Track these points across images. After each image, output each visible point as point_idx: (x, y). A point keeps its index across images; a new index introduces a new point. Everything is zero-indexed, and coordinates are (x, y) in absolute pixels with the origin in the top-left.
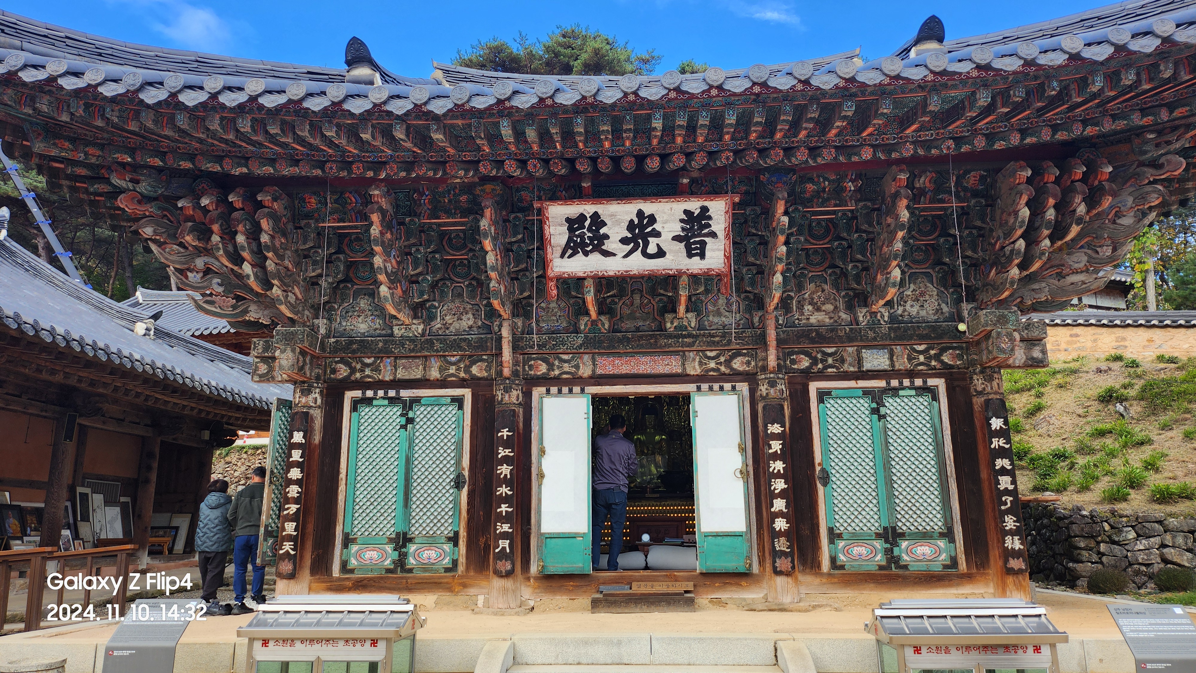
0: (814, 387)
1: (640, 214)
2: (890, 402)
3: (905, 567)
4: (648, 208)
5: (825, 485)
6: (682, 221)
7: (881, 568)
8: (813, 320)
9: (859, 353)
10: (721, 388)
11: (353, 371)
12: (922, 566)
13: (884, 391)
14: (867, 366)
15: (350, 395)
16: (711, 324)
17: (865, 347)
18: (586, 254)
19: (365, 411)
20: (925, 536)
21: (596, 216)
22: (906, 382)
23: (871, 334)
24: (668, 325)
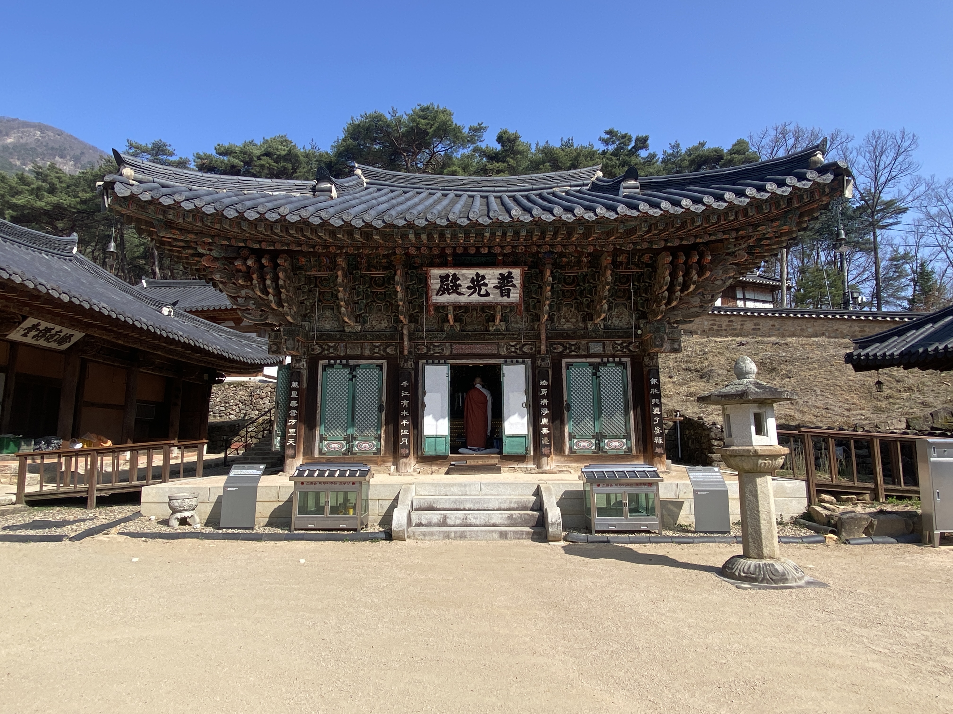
0: (564, 361)
1: (477, 274)
2: (602, 369)
3: (606, 452)
4: (482, 272)
5: (568, 411)
6: (498, 278)
7: (594, 453)
8: (565, 327)
9: (588, 344)
10: (517, 362)
11: (323, 350)
12: (614, 452)
13: (599, 364)
14: (591, 351)
15: (322, 362)
16: (513, 328)
17: (591, 342)
18: (449, 294)
19: (330, 371)
20: (616, 437)
21: (455, 275)
22: (611, 360)
23: (594, 335)
24: (491, 328)
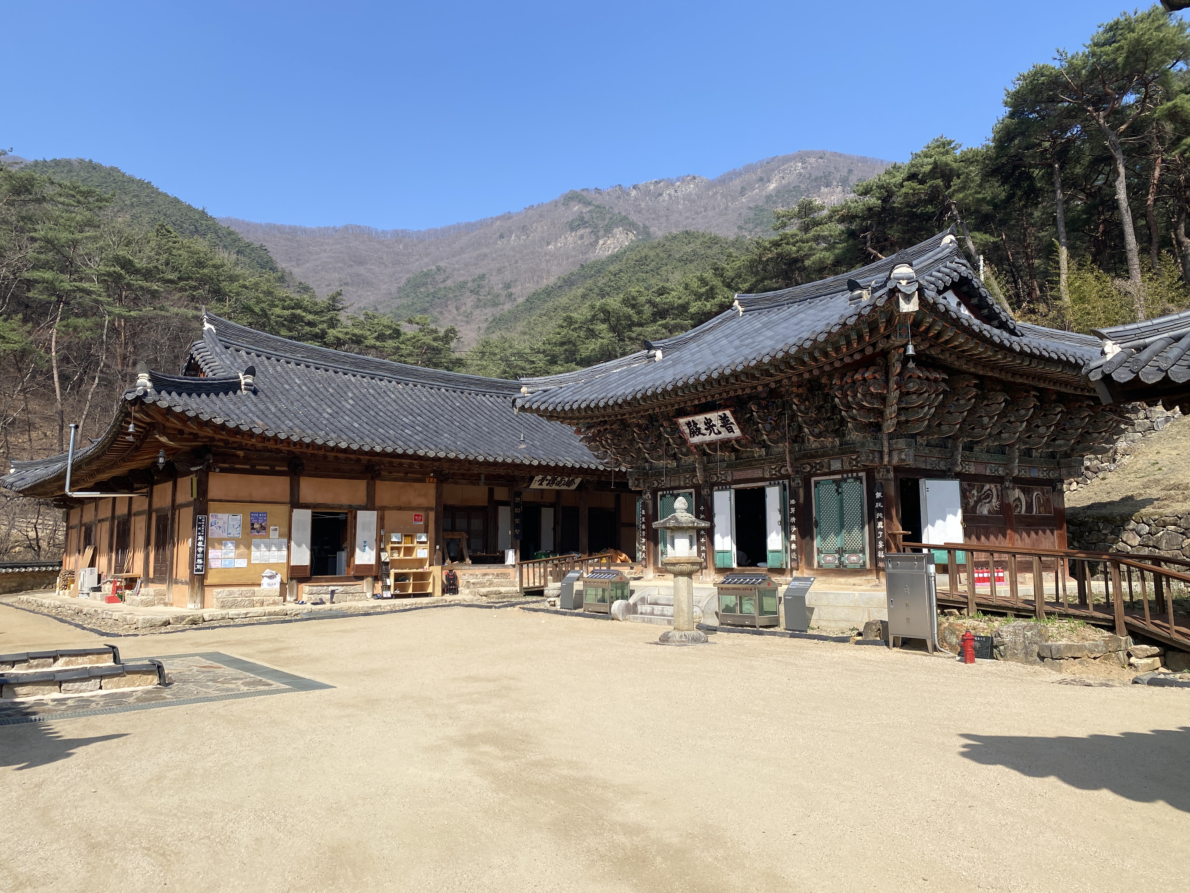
0: (813, 479)
1: (706, 418)
2: (844, 485)
3: (846, 566)
4: (708, 416)
5: (816, 527)
6: (720, 419)
7: (837, 567)
8: (813, 446)
9: (829, 461)
10: (777, 483)
11: (659, 483)
12: (852, 566)
13: (840, 480)
14: (832, 468)
15: (660, 493)
16: (775, 452)
17: (831, 459)
18: (697, 435)
19: (664, 499)
20: (854, 552)
21: (693, 421)
22: (850, 475)
23: (831, 452)
